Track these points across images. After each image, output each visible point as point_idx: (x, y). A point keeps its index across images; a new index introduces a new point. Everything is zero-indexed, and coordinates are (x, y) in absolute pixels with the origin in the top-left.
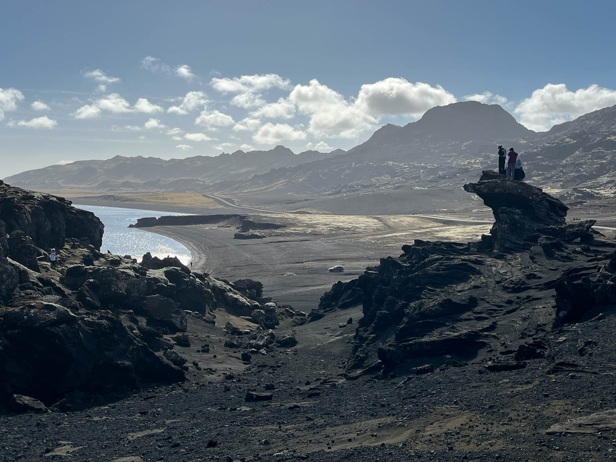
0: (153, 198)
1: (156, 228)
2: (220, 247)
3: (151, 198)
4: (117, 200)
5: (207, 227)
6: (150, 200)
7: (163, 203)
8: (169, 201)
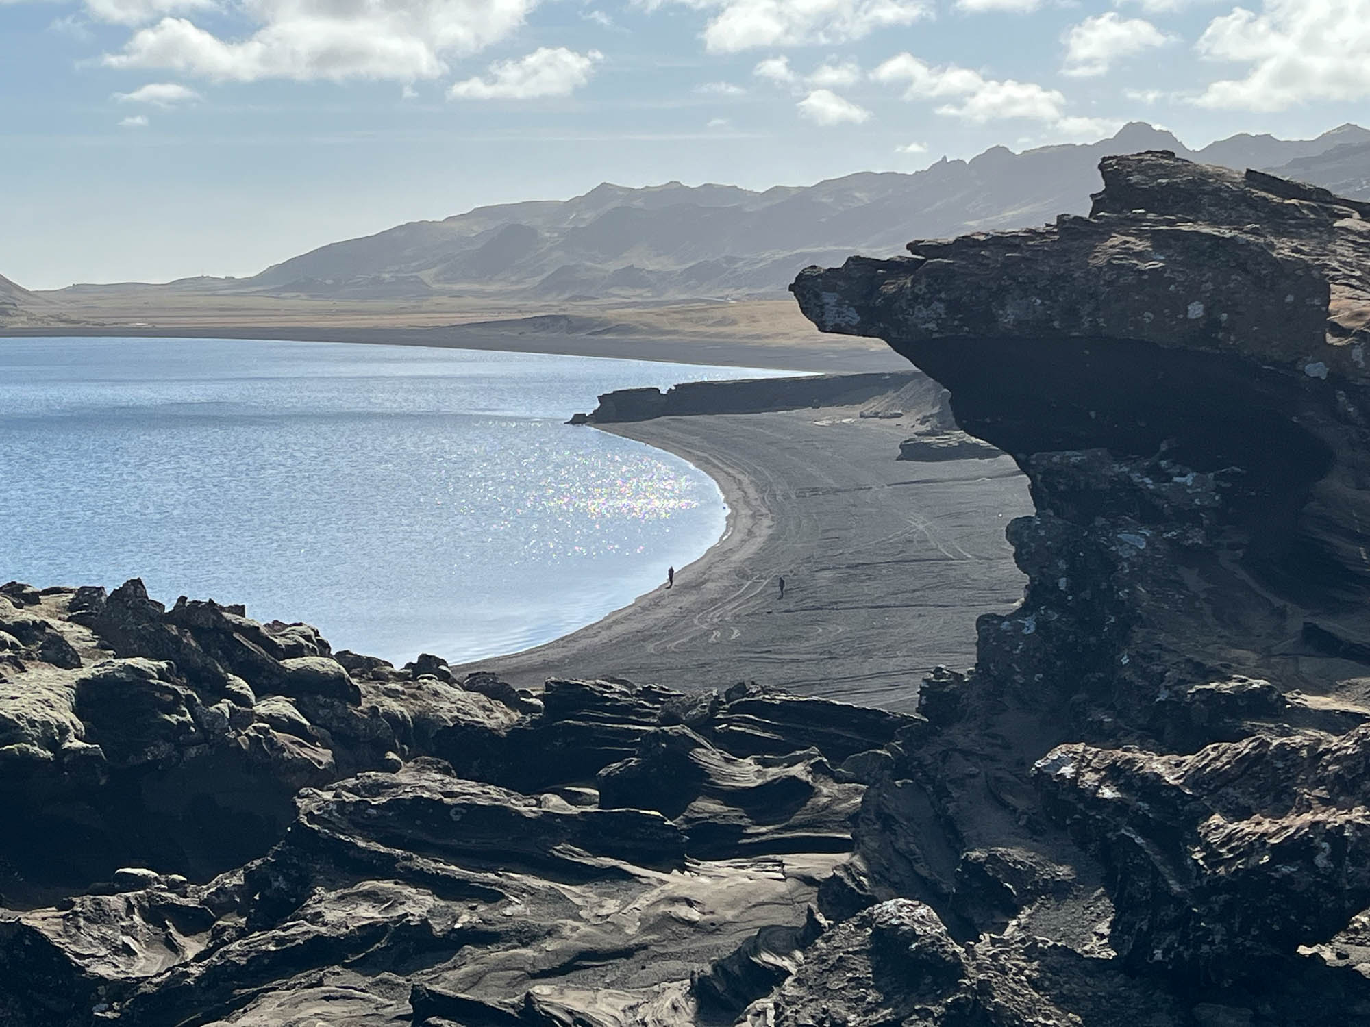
0: (690, 320)
1: (656, 424)
2: (837, 491)
3: (685, 320)
4: (579, 329)
5: (824, 418)
6: (680, 328)
7: (718, 335)
8: (743, 328)
